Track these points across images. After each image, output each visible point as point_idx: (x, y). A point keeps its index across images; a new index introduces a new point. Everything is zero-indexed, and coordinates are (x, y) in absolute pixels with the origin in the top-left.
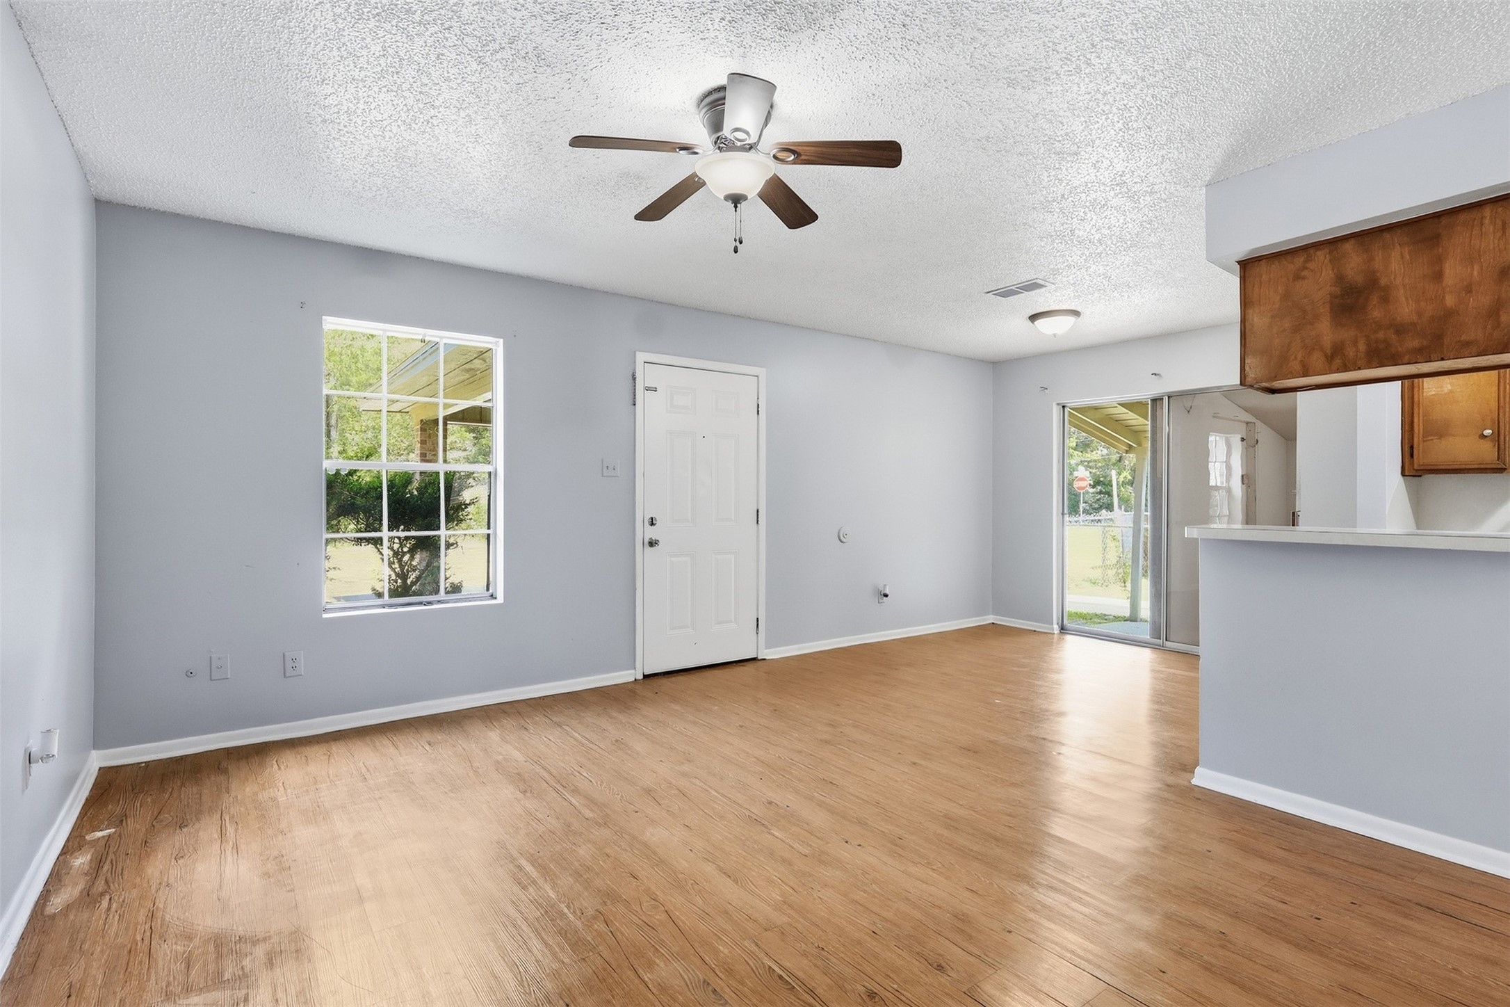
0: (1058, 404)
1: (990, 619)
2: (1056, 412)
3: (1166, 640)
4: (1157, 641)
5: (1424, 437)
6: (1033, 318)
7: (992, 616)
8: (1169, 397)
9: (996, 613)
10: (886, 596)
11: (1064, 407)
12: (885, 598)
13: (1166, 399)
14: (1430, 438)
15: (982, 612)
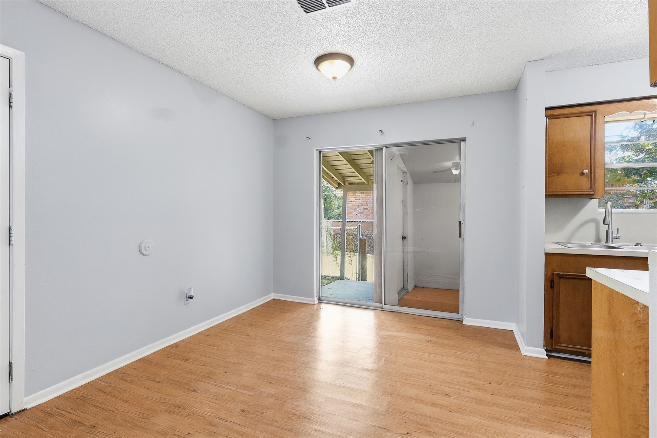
0: (317, 150)
1: (273, 296)
2: (316, 155)
3: (385, 304)
4: (379, 305)
5: (549, 174)
6: (319, 60)
7: (273, 294)
8: (386, 148)
9: (275, 292)
10: (191, 298)
11: (320, 152)
12: (190, 300)
13: (384, 148)
14: (552, 175)
15: (267, 293)
